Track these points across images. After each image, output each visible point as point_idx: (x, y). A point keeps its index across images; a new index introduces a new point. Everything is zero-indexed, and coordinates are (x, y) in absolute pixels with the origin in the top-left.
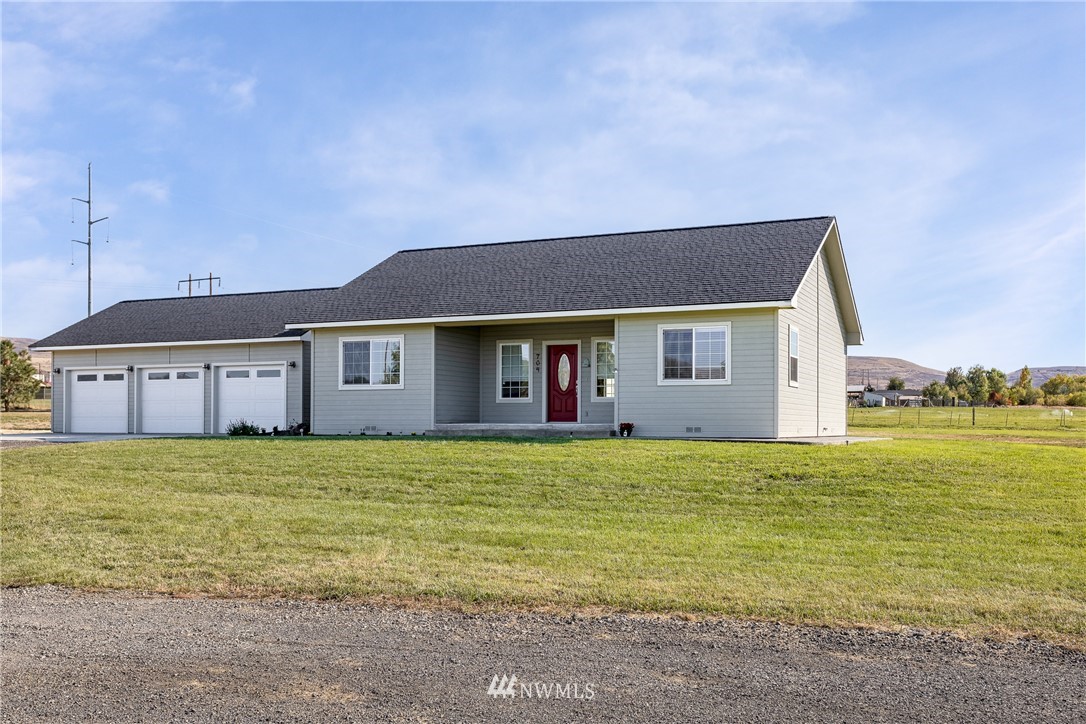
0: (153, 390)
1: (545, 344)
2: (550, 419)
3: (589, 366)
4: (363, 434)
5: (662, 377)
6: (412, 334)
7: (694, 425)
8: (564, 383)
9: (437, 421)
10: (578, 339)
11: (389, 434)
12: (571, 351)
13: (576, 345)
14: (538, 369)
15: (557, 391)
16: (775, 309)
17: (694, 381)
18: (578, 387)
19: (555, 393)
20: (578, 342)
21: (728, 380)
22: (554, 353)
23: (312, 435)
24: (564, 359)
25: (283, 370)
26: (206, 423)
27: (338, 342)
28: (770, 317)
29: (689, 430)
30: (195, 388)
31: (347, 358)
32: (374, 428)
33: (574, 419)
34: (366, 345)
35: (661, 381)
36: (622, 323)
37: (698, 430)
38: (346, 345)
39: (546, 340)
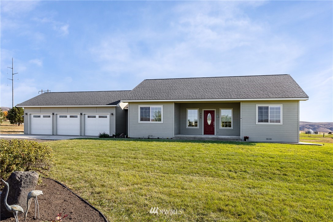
0: (61, 121)
1: (203, 110)
2: (204, 134)
3: (219, 117)
4: (149, 138)
5: (258, 122)
6: (166, 105)
7: (269, 137)
8: (209, 122)
9: (175, 134)
10: (215, 109)
11: (158, 138)
12: (212, 113)
13: (214, 111)
14: (201, 118)
15: (207, 125)
16: (298, 101)
17: (269, 123)
18: (215, 124)
19: (206, 125)
20: (215, 110)
21: (281, 123)
22: (206, 113)
23: (129, 138)
24: (209, 115)
25: (108, 116)
26: (81, 132)
27: (138, 107)
28: (297, 103)
29: (267, 139)
30: (77, 121)
31: (141, 112)
32: (152, 136)
33: (213, 134)
34: (149, 108)
35: (257, 123)
36: (243, 104)
37: (270, 139)
38: (141, 108)
39: (204, 109)
